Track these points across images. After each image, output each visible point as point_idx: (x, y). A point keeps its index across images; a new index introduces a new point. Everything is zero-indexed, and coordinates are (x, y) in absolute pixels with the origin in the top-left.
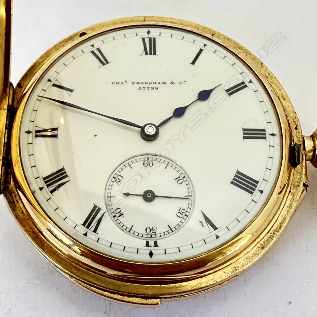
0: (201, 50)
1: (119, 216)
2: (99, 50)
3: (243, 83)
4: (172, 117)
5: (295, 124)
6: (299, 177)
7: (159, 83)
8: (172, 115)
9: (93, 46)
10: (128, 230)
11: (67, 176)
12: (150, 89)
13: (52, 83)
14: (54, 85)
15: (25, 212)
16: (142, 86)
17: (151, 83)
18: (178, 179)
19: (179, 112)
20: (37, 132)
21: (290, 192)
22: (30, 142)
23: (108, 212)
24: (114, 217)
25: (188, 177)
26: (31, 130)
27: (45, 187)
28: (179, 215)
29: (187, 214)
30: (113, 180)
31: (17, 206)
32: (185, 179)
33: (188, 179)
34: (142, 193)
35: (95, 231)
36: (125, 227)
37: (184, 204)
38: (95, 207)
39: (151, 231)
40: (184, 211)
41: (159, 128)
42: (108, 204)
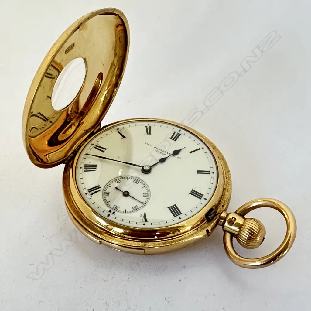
0: (199, 149)
1: (106, 195)
2: (150, 127)
3: (209, 171)
4: (158, 162)
5: (224, 203)
6: (207, 226)
7: (168, 153)
8: (159, 161)
9: (148, 125)
10: (106, 202)
11: (96, 169)
12: (161, 153)
13: (118, 131)
14: (119, 132)
15: (68, 176)
16: (158, 150)
17: (163, 151)
18: (145, 194)
19: (163, 160)
20: (96, 146)
21: (197, 229)
22: (91, 148)
23: (103, 191)
24: (104, 194)
25: (150, 196)
26: (94, 144)
27: (83, 168)
28: (134, 208)
29: (138, 209)
30: (115, 180)
31: (67, 172)
32: (148, 196)
33: (149, 197)
34: (124, 191)
35: (91, 195)
36: (105, 200)
37: (140, 205)
38: (99, 186)
39: (116, 208)
40: (137, 207)
41: (152, 167)
42: (105, 188)
